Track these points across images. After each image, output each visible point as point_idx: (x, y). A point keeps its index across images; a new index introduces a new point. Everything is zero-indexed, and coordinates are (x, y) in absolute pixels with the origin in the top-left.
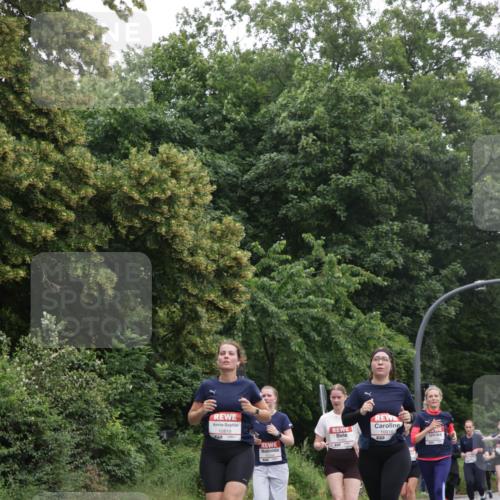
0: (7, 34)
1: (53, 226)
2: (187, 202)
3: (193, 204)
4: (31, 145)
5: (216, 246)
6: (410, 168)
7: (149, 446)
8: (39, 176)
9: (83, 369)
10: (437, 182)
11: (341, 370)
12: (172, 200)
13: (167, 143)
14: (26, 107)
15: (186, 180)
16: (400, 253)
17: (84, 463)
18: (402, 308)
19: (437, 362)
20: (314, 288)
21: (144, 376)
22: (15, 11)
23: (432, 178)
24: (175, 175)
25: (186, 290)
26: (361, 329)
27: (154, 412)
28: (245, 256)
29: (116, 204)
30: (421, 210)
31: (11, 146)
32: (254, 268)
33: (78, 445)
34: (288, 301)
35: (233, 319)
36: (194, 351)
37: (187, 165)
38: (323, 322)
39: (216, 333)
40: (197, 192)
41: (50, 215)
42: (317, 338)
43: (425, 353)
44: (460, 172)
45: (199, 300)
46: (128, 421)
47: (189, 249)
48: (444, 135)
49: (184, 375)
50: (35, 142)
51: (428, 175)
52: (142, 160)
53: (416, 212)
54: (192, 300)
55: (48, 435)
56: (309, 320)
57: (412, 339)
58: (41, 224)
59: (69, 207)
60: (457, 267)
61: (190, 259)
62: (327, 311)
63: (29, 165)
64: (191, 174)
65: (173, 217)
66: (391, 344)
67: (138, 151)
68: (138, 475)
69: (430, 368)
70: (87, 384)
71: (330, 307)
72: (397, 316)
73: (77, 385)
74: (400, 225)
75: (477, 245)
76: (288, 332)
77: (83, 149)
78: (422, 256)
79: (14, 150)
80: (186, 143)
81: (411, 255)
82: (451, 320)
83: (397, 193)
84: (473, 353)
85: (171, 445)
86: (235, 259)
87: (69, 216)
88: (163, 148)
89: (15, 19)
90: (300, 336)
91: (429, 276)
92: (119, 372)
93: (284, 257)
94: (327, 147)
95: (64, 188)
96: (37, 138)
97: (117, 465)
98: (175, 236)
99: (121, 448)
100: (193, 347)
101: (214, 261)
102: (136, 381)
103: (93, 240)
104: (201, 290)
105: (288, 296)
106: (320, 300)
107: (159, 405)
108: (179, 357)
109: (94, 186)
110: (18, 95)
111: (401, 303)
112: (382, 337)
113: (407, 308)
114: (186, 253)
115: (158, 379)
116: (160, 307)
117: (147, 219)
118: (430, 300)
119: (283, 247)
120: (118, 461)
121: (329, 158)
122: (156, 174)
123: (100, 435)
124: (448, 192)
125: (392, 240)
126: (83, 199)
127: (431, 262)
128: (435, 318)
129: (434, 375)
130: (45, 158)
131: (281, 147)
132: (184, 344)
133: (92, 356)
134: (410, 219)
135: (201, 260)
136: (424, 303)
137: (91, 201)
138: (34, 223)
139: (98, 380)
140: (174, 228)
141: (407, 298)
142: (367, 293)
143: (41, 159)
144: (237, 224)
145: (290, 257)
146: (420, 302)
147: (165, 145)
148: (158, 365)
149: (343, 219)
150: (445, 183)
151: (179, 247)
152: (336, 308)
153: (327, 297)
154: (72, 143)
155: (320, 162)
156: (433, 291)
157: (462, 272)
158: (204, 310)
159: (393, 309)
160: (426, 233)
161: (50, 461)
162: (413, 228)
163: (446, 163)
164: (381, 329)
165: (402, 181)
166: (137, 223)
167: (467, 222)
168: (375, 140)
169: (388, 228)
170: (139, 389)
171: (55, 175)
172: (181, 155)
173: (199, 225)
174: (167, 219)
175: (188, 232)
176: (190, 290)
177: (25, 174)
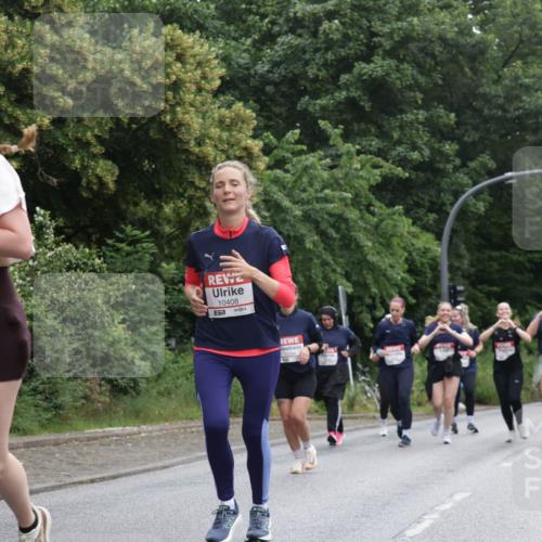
2: (194, 88)
3: (200, 90)
4: (24, 26)
5: (225, 135)
6: (437, 53)
8: (33, 59)
9: (81, 269)
10: (463, 68)
11: (361, 270)
12: (176, 86)
13: (171, 23)
15: (192, 64)
16: (425, 144)
18: (427, 204)
19: (466, 262)
20: (332, 181)
23: (457, 62)
24: (180, 58)
25: (192, 184)
26: (383, 225)
28: (256, 146)
30: (446, 97)
31: (3, 26)
32: (266, 159)
34: (304, 195)
37: (193, 48)
38: (341, 218)
40: (204, 77)
42: (335, 235)
43: (453, 251)
44: (489, 56)
45: (207, 193)
47: (196, 139)
48: (470, 16)
50: (28, 23)
51: (453, 60)
53: (441, 100)
54: (199, 194)
56: (326, 216)
57: (439, 237)
58: (36, 111)
60: (486, 159)
61: (197, 150)
62: (346, 205)
63: (22, 48)
64: (198, 58)
65: (178, 104)
66: (414, 241)
68: (143, 384)
69: (458, 268)
71: (349, 202)
72: (421, 212)
74: (425, 114)
75: (506, 135)
76: (303, 229)
78: (449, 148)
79: (6, 31)
81: (436, 146)
82: (480, 216)
83: (422, 80)
84: (504, 253)
85: (179, 353)
86: (246, 149)
88: (166, 29)
90: (317, 234)
91: (456, 169)
92: (121, 271)
93: (299, 147)
94: (350, 32)
96: (30, 18)
98: (181, 125)
101: (223, 151)
103: (92, 129)
105: (304, 190)
106: (337, 194)
107: (165, 309)
111: (427, 198)
112: (406, 234)
113: (432, 203)
114: (192, 143)
115: (164, 280)
116: (166, 202)
118: (457, 195)
119: (296, 137)
121: (351, 44)
124: (475, 78)
125: (418, 130)
127: (458, 154)
128: (463, 214)
129: (463, 276)
131: (299, 31)
133: (91, 254)
134: (436, 108)
135: (209, 150)
136: (451, 198)
138: (28, 111)
140: (180, 116)
141: (433, 192)
142: (390, 188)
144: (248, 111)
145: (305, 148)
146: (447, 197)
147: (169, 26)
148: (164, 264)
149: (367, 109)
150: (471, 69)
151: (185, 137)
152: (356, 202)
153: (345, 191)
155: (343, 47)
156: (461, 185)
157: (492, 164)
159: (418, 205)
160: (452, 122)
162: (439, 117)
163: (473, 46)
164: (405, 225)
165: (428, 67)
167: (495, 111)
168: (400, 24)
169: (413, 117)
172: (186, 37)
173: (207, 112)
174: (173, 107)
175: (195, 120)
176: (197, 183)
177: (18, 57)
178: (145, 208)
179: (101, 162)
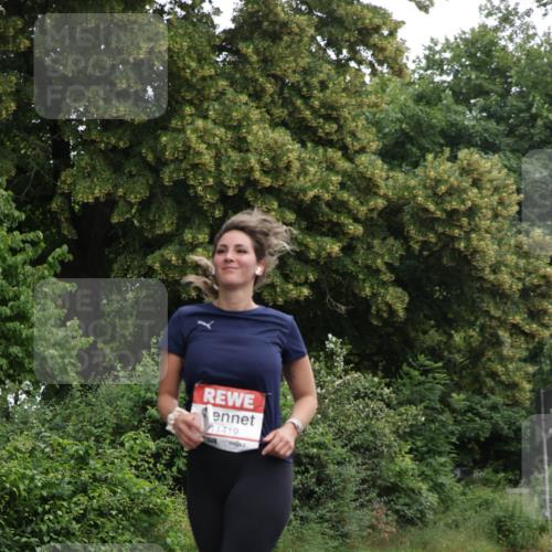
0: (296, 34)
1: (340, 241)
2: (490, 214)
3: (496, 216)
4: (317, 154)
5: (522, 262)
7: (442, 485)
8: (324, 186)
9: (369, 398)
12: (472, 212)
13: (468, 148)
14: (314, 111)
15: (489, 189)
17: (370, 501)
21: (438, 406)
22: (303, 8)
24: (476, 183)
25: (487, 313)
27: (448, 448)
29: (408, 217)
31: (296, 154)
33: (364, 481)
35: (541, 344)
36: (494, 380)
37: (490, 172)
39: (520, 360)
40: (501, 202)
41: (336, 229)
45: (502, 323)
46: (419, 456)
47: (490, 267)
49: (482, 407)
50: (321, 150)
52: (439, 167)
54: (494, 323)
55: (332, 469)
58: (326, 239)
59: (356, 220)
61: (492, 277)
63: (314, 175)
64: (495, 183)
65: (473, 230)
67: (435, 157)
68: (430, 516)
70: (374, 413)
73: (363, 415)
77: (373, 157)
79: (299, 159)
80: (488, 147)
85: (467, 485)
86: (544, 277)
87: (356, 229)
88: (463, 153)
89: (305, 17)
92: (410, 402)
95: (352, 199)
96: (323, 145)
97: (406, 505)
98: (475, 251)
99: (411, 485)
100: (493, 375)
101: (519, 279)
102: (428, 412)
103: (382, 256)
104: (504, 311)
107: (454, 440)
108: (477, 386)
109: (385, 197)
110: (306, 99)
114: (488, 270)
115: (453, 411)
116: (456, 331)
117: (443, 233)
120: (407, 500)
122: (456, 183)
123: (388, 471)
126: (371, 210)
130: (331, 167)
132: (483, 373)
133: (380, 383)
135: (505, 277)
137: (381, 213)
138: (318, 238)
139: (386, 410)
140: (475, 243)
143: (328, 168)
147: (466, 151)
148: (454, 395)
151: (480, 264)
154: (362, 150)
158: (507, 335)
161: (334, 497)
166: (432, 238)
170: (433, 421)
171: (343, 186)
172: (483, 161)
173: (502, 239)
174: (467, 233)
175: (490, 247)
176: (492, 312)
177: (309, 184)
178: (434, 337)
179: (391, 290)
